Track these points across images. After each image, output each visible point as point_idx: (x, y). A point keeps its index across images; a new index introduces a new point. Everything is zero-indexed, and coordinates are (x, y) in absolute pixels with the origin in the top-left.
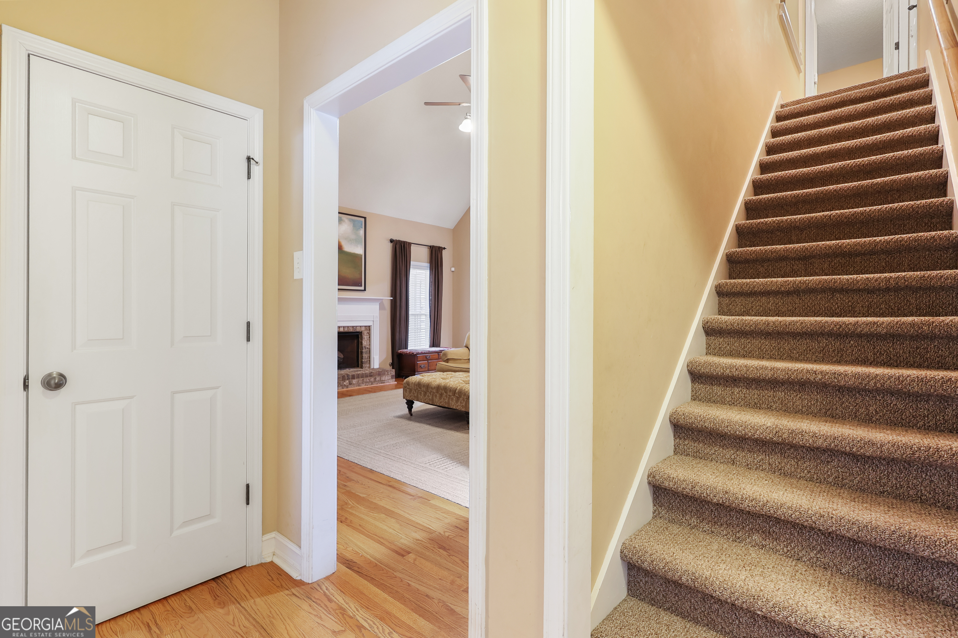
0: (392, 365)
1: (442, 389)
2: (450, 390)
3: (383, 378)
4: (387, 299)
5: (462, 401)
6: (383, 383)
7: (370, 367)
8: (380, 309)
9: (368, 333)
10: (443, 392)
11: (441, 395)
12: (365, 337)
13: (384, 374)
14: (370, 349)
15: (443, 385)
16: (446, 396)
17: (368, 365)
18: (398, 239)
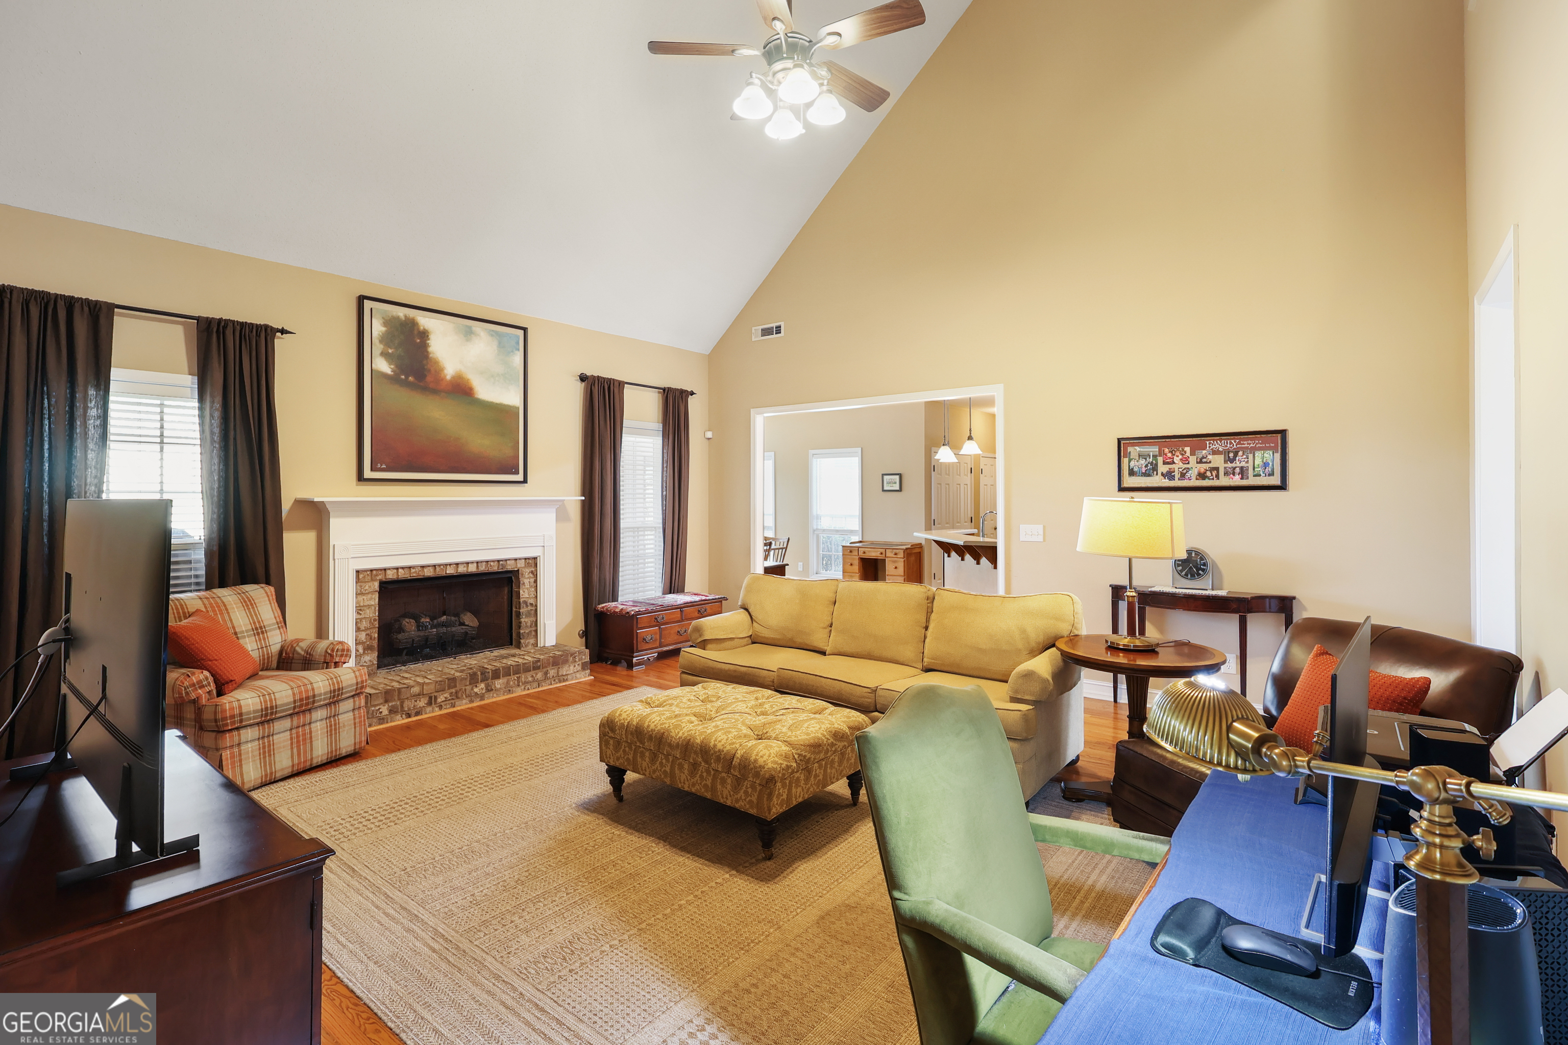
0: (585, 634)
1: (696, 752)
2: (718, 759)
3: (564, 670)
4: (573, 499)
5: (750, 790)
6: (564, 681)
7: (536, 645)
8: (558, 520)
9: (532, 572)
10: (700, 760)
11: (695, 766)
12: (526, 580)
13: (566, 662)
14: (536, 606)
15: (698, 741)
16: (708, 772)
17: (532, 641)
18: (596, 375)
